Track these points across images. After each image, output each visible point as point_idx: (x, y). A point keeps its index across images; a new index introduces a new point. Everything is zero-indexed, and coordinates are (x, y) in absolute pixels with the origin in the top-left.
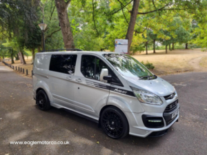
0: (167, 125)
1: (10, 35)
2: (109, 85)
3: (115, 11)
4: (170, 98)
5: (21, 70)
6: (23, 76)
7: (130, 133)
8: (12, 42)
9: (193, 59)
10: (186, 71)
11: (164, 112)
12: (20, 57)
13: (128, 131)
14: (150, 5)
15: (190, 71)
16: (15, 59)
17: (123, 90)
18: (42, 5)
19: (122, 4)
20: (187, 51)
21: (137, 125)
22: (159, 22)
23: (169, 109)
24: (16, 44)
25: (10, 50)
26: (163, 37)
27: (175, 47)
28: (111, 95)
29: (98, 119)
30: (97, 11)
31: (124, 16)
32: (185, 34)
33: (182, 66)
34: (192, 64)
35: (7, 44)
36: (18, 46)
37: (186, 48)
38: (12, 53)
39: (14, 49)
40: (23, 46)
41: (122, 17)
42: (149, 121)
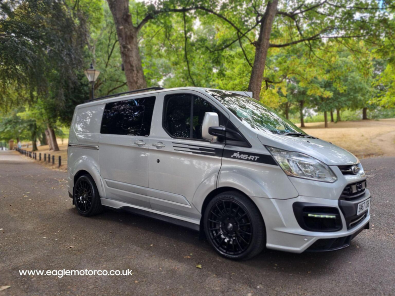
0: (349, 228)
1: (32, 96)
2: (220, 146)
3: (226, 44)
4: (351, 173)
5: (49, 160)
6: (53, 168)
7: (269, 245)
8: (36, 111)
9: (380, 135)
10: (369, 155)
11: (341, 198)
12: (49, 138)
13: (265, 241)
14: (291, 34)
15: (377, 154)
16: (38, 143)
17: (249, 154)
18: (92, 41)
19: (238, 31)
20: (365, 123)
21: (283, 226)
22: (311, 65)
23: (350, 193)
24: (41, 114)
25: (31, 126)
26: (320, 92)
27: (342, 119)
28: (224, 165)
29: (198, 222)
30: (193, 45)
31: (244, 54)
32: (361, 89)
33: (359, 146)
34: (380, 143)
35: (26, 114)
36: (45, 117)
37: (365, 118)
38: (35, 132)
39: (38, 124)
40: (55, 117)
41: (239, 55)
42: (309, 215)
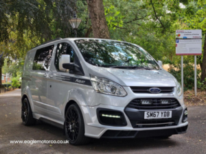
0: (136, 127)
7: (86, 134)
11: (128, 107)
13: (84, 132)
23: (139, 104)
42: (103, 115)
